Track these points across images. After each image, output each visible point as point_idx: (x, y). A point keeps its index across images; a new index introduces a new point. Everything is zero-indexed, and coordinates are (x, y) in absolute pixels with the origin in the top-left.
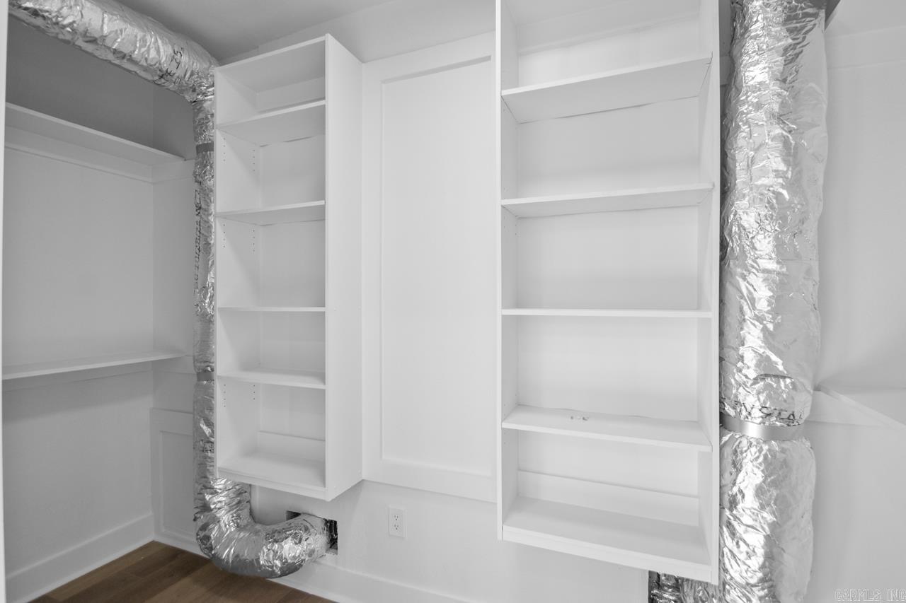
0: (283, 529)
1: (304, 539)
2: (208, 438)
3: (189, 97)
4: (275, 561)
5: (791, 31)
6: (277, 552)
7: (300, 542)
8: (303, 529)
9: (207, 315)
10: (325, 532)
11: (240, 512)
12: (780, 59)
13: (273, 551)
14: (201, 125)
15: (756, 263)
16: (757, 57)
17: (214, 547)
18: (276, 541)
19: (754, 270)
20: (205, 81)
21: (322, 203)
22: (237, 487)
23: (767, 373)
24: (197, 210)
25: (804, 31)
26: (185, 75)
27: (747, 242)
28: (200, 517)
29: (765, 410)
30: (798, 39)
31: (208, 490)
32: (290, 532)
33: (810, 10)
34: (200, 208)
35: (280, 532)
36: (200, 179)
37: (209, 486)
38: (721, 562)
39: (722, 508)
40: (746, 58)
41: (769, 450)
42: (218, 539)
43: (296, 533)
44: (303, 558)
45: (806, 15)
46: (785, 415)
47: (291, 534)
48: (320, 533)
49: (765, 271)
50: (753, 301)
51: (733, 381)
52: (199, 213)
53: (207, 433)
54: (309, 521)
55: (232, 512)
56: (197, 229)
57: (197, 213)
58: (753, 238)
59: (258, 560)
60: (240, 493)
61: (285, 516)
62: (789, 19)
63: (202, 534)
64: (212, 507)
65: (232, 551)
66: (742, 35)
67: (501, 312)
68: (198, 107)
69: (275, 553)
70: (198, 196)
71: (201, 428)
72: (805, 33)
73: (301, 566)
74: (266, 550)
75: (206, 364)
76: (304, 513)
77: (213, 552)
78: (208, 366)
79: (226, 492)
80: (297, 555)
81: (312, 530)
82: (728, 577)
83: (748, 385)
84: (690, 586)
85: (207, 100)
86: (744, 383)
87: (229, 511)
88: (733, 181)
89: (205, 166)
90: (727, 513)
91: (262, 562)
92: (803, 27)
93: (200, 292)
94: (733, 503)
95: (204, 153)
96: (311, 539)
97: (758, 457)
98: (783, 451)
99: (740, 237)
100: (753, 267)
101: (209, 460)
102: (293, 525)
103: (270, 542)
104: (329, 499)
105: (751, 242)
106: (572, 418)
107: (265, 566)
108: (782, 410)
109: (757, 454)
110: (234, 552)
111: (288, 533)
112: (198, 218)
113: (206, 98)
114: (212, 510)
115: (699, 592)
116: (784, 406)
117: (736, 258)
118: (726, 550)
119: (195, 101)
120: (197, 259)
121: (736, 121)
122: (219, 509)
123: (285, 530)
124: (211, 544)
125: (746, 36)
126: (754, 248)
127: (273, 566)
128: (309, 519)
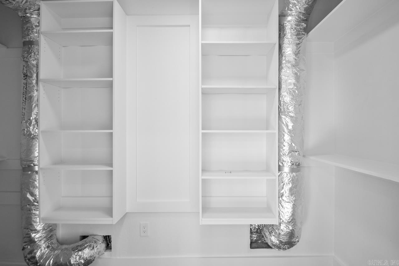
0: (83, 244)
1: (95, 247)
2: (33, 203)
3: (20, 14)
4: (80, 260)
5: (298, 38)
6: (81, 256)
7: (93, 248)
8: (94, 242)
9: (31, 135)
10: (105, 242)
11: (52, 241)
12: (295, 47)
13: (79, 256)
14: (28, 29)
15: (288, 114)
16: (288, 45)
17: (38, 262)
18: (80, 250)
19: (288, 116)
20: (33, 7)
21: (111, 79)
22: (51, 228)
23: (292, 151)
24: (24, 77)
25: (302, 39)
26: (22, 2)
27: (286, 107)
28: (28, 247)
29: (292, 163)
30: (300, 41)
31: (33, 231)
32: (87, 245)
33: (303, 33)
34: (27, 76)
35: (81, 246)
36: (27, 60)
37: (34, 229)
38: (279, 216)
39: (279, 198)
40: (284, 45)
41: (293, 176)
42: (41, 257)
43: (90, 245)
44: (95, 256)
45: (303, 34)
46: (297, 164)
47: (88, 246)
48: (103, 243)
49: (291, 117)
50: (287, 126)
51: (281, 153)
52: (26, 78)
53: (32, 200)
54: (96, 238)
55: (47, 242)
56: (24, 87)
57: (24, 78)
58: (287, 106)
59: (70, 262)
60: (51, 231)
61: (79, 238)
62: (297, 35)
63: (29, 256)
64: (36, 240)
65: (52, 261)
66: (284, 37)
67: (201, 131)
68: (27, 20)
69: (80, 257)
70: (25, 69)
71: (28, 198)
72: (302, 40)
73: (93, 260)
74: (74, 256)
75: (31, 162)
76: (91, 235)
77: (38, 264)
78: (32, 163)
79: (45, 231)
80: (92, 255)
81: (98, 242)
82: (282, 221)
83: (287, 155)
84: (266, 228)
85: (33, 17)
86: (285, 154)
87: (46, 241)
88: (281, 86)
89: (31, 53)
90: (280, 199)
91: (72, 263)
92: (301, 38)
93: (26, 122)
94: (282, 196)
95: (30, 46)
96: (99, 246)
97: (290, 179)
98: (297, 176)
99: (283, 105)
100: (288, 115)
101: (33, 215)
102: (87, 241)
103: (76, 252)
104: (114, 223)
105: (287, 107)
106: (226, 173)
107: (74, 264)
108: (296, 162)
109: (290, 178)
110: (53, 261)
111: (86, 245)
112: (25, 81)
113: (32, 16)
114: (36, 242)
115: (270, 229)
116: (297, 161)
117: (282, 112)
118: (280, 212)
119: (24, 17)
120: (24, 104)
121: (282, 66)
122: (40, 241)
123: (83, 245)
124: (36, 260)
125: (285, 37)
126: (288, 109)
127: (79, 263)
128: (95, 237)
